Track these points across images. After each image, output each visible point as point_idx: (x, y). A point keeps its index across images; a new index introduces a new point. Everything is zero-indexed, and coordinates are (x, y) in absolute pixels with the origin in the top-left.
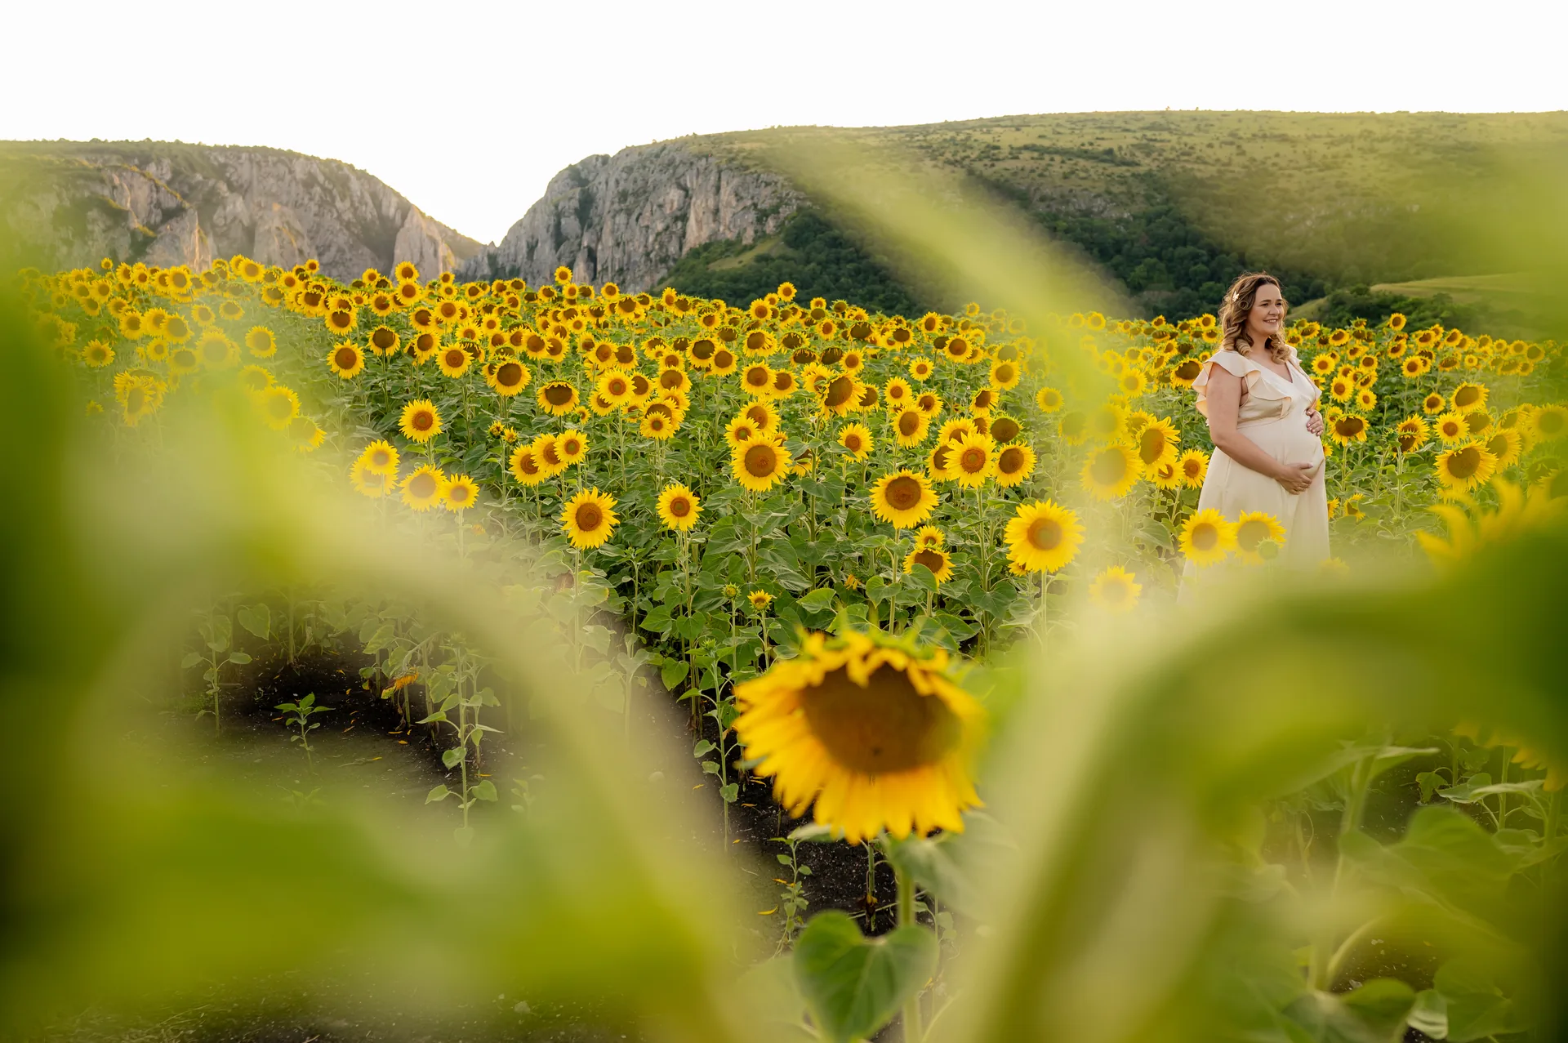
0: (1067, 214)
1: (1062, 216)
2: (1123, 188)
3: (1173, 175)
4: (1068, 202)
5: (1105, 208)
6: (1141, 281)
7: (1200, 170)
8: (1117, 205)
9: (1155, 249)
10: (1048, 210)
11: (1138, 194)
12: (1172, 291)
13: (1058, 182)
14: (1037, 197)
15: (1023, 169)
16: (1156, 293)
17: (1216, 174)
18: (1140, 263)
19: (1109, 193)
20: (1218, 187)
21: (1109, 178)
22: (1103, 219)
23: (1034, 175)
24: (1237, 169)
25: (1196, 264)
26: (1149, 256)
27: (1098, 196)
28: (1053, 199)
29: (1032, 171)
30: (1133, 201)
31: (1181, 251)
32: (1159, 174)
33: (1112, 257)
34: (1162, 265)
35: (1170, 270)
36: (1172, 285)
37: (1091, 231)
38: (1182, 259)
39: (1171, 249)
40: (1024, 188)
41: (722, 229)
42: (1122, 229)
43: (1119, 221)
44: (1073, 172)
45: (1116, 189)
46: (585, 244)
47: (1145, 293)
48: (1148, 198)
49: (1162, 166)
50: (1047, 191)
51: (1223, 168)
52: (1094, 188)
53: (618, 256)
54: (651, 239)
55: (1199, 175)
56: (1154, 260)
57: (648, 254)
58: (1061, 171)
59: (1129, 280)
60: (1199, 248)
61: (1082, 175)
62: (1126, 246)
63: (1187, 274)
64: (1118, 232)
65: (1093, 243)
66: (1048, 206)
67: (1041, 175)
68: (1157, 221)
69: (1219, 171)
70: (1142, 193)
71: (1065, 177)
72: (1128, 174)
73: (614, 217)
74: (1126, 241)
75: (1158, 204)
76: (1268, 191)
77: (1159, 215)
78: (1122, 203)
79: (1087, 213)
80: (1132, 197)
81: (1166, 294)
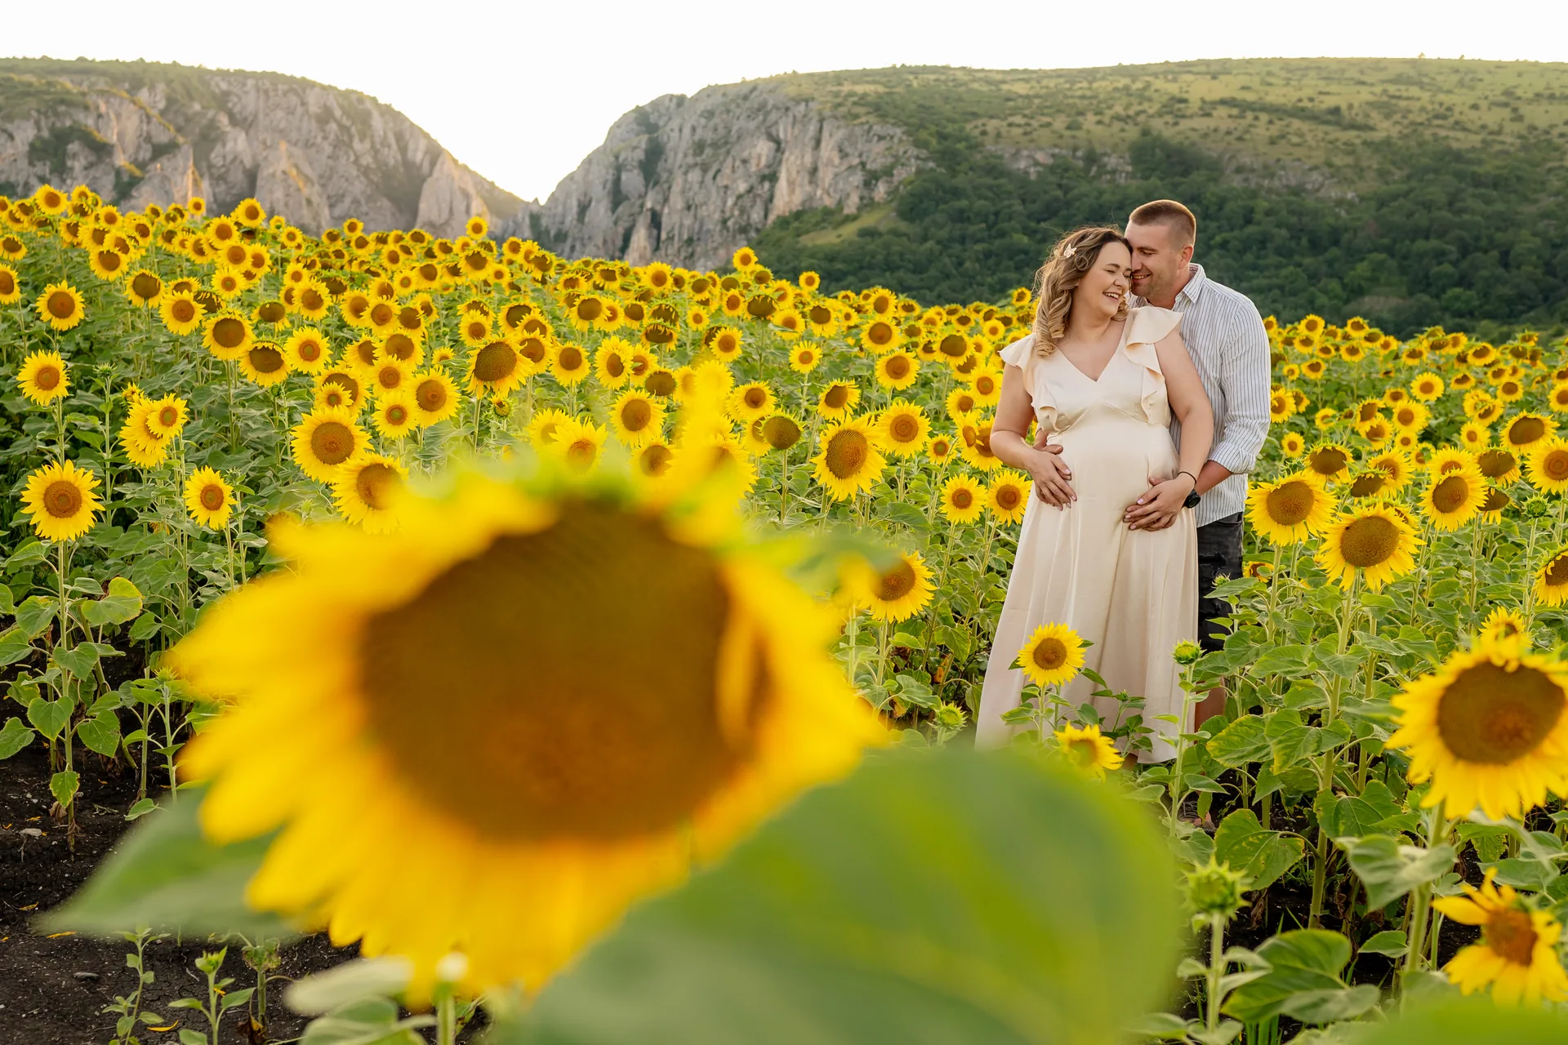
0: (1270, 191)
1: (1263, 193)
2: (1350, 160)
3: (1421, 144)
4: (1272, 176)
5: (1322, 185)
6: (1363, 283)
7: (1457, 140)
8: (1339, 182)
9: (1386, 241)
10: (1245, 185)
11: (1369, 167)
12: (1403, 298)
13: (1262, 149)
14: (1233, 165)
15: (1216, 130)
16: (1382, 299)
17: (1479, 145)
18: (1362, 260)
19: (1330, 165)
20: (1480, 162)
21: (1330, 146)
22: (1318, 200)
23: (1231, 138)
24: (1509, 140)
25: (1440, 263)
26: (1376, 250)
27: (1315, 168)
28: (1253, 171)
29: (1229, 133)
30: (1361, 178)
31: (1421, 245)
32: (1400, 143)
33: (1326, 249)
34: (1393, 264)
35: (1403, 271)
36: (1404, 290)
37: (1300, 214)
38: (1421, 256)
39: (1407, 242)
40: (1215, 155)
41: (819, 192)
42: (1343, 213)
43: (1340, 202)
44: (1283, 137)
45: (1338, 161)
46: (649, 205)
47: (1367, 299)
48: (1382, 174)
49: (1405, 131)
50: (1246, 160)
51: (1490, 138)
52: (1309, 157)
53: (688, 222)
54: (730, 202)
55: (1455, 145)
56: (1383, 256)
57: (724, 222)
58: (1268, 134)
59: (1346, 281)
60: (1447, 243)
61: (1295, 140)
62: (1346, 237)
63: (1427, 277)
64: (1337, 217)
65: (1302, 230)
66: (1246, 180)
67: (1240, 139)
68: (1392, 204)
69: (1484, 141)
70: (1375, 166)
71: (1273, 142)
72: (1358, 141)
73: (686, 173)
74: (1346, 229)
75: (1395, 182)
76: (1550, 170)
77: (1395, 197)
78: (1345, 179)
79: (1298, 191)
80: (1360, 171)
81: (1394, 301)
